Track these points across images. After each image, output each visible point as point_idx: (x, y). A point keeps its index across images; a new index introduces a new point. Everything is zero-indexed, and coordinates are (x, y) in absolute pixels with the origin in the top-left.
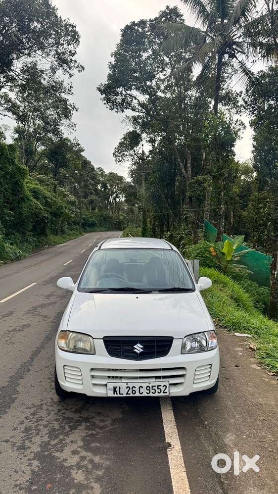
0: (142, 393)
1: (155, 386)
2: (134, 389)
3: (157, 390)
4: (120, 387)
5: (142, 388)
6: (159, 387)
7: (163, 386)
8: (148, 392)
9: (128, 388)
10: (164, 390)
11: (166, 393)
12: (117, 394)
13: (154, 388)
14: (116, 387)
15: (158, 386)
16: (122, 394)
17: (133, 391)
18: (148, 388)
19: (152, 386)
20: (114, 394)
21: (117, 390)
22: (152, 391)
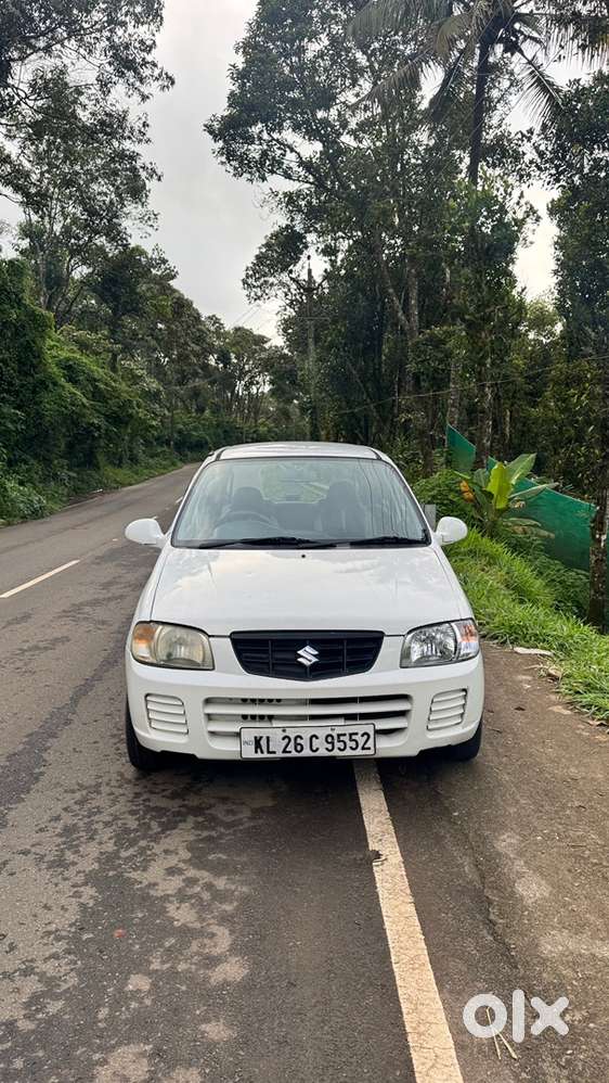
0: (317, 749)
1: (345, 735)
2: (299, 741)
3: (350, 744)
4: (268, 738)
5: (317, 738)
6: (354, 737)
7: (362, 736)
8: (330, 747)
9: (287, 740)
10: (365, 743)
11: (369, 749)
12: (262, 752)
13: (342, 738)
14: (261, 738)
15: (351, 735)
16: (274, 752)
17: (296, 744)
18: (330, 740)
19: (339, 736)
20: (256, 752)
21: (263, 743)
22: (337, 745)
